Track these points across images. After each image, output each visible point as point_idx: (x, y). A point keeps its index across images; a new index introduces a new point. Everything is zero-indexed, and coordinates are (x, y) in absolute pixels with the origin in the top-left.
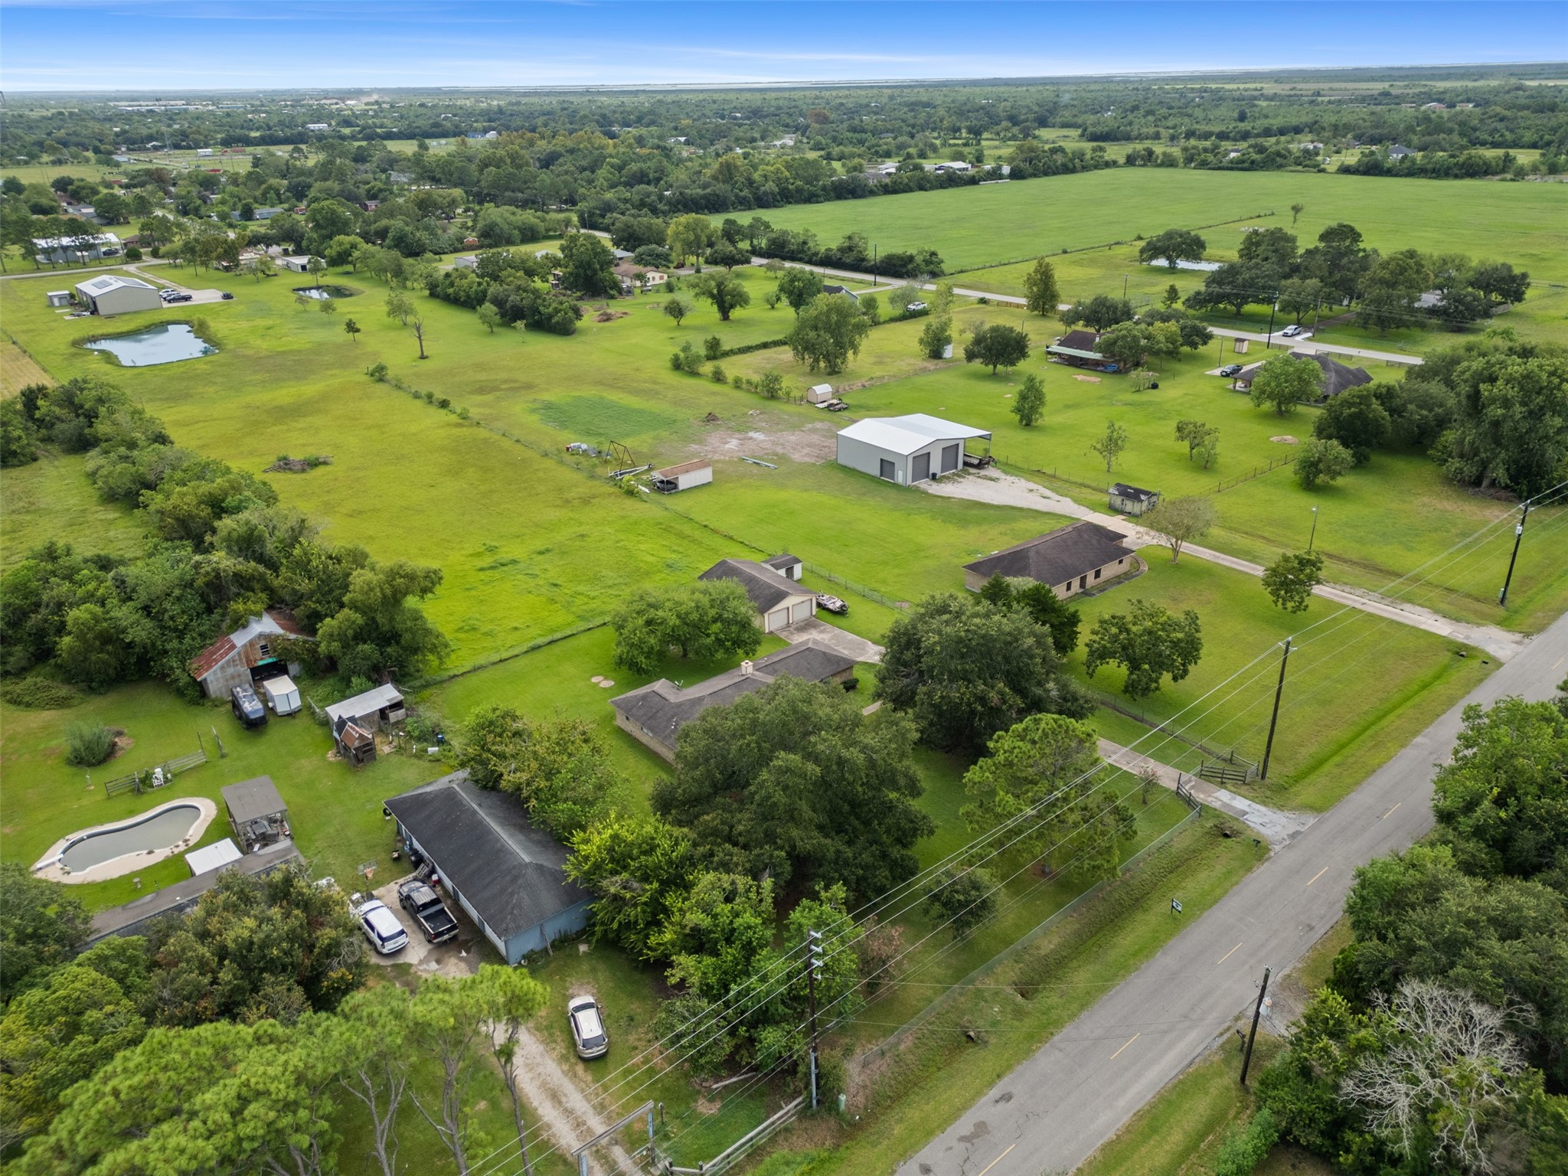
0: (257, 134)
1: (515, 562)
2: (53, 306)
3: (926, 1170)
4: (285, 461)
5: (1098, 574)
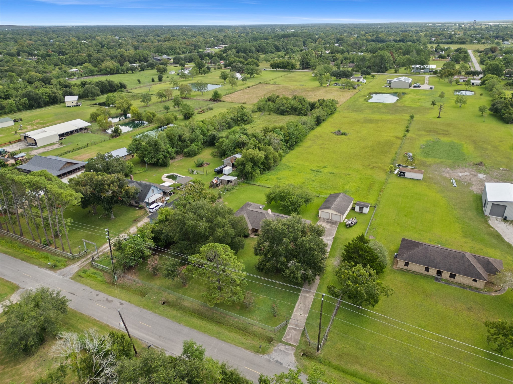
1: (320, 172)
2: (387, 83)
3: (97, 295)
4: (339, 131)
5: (452, 276)
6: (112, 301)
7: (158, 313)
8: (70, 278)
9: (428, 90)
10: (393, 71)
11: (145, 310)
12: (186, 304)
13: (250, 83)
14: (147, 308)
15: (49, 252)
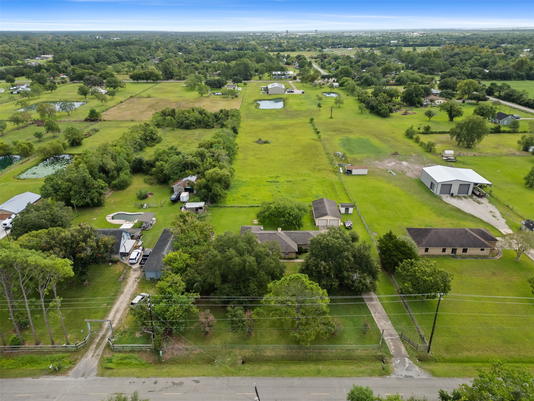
0: (369, 44)
1: (278, 182)
2: (261, 90)
3: (155, 383)
4: (260, 140)
5: (465, 251)
6: (181, 384)
7: (250, 376)
8: (96, 375)
9: (300, 95)
10: (257, 77)
11: (231, 378)
12: (269, 353)
13: (118, 98)
14: (230, 374)
15: (30, 352)
